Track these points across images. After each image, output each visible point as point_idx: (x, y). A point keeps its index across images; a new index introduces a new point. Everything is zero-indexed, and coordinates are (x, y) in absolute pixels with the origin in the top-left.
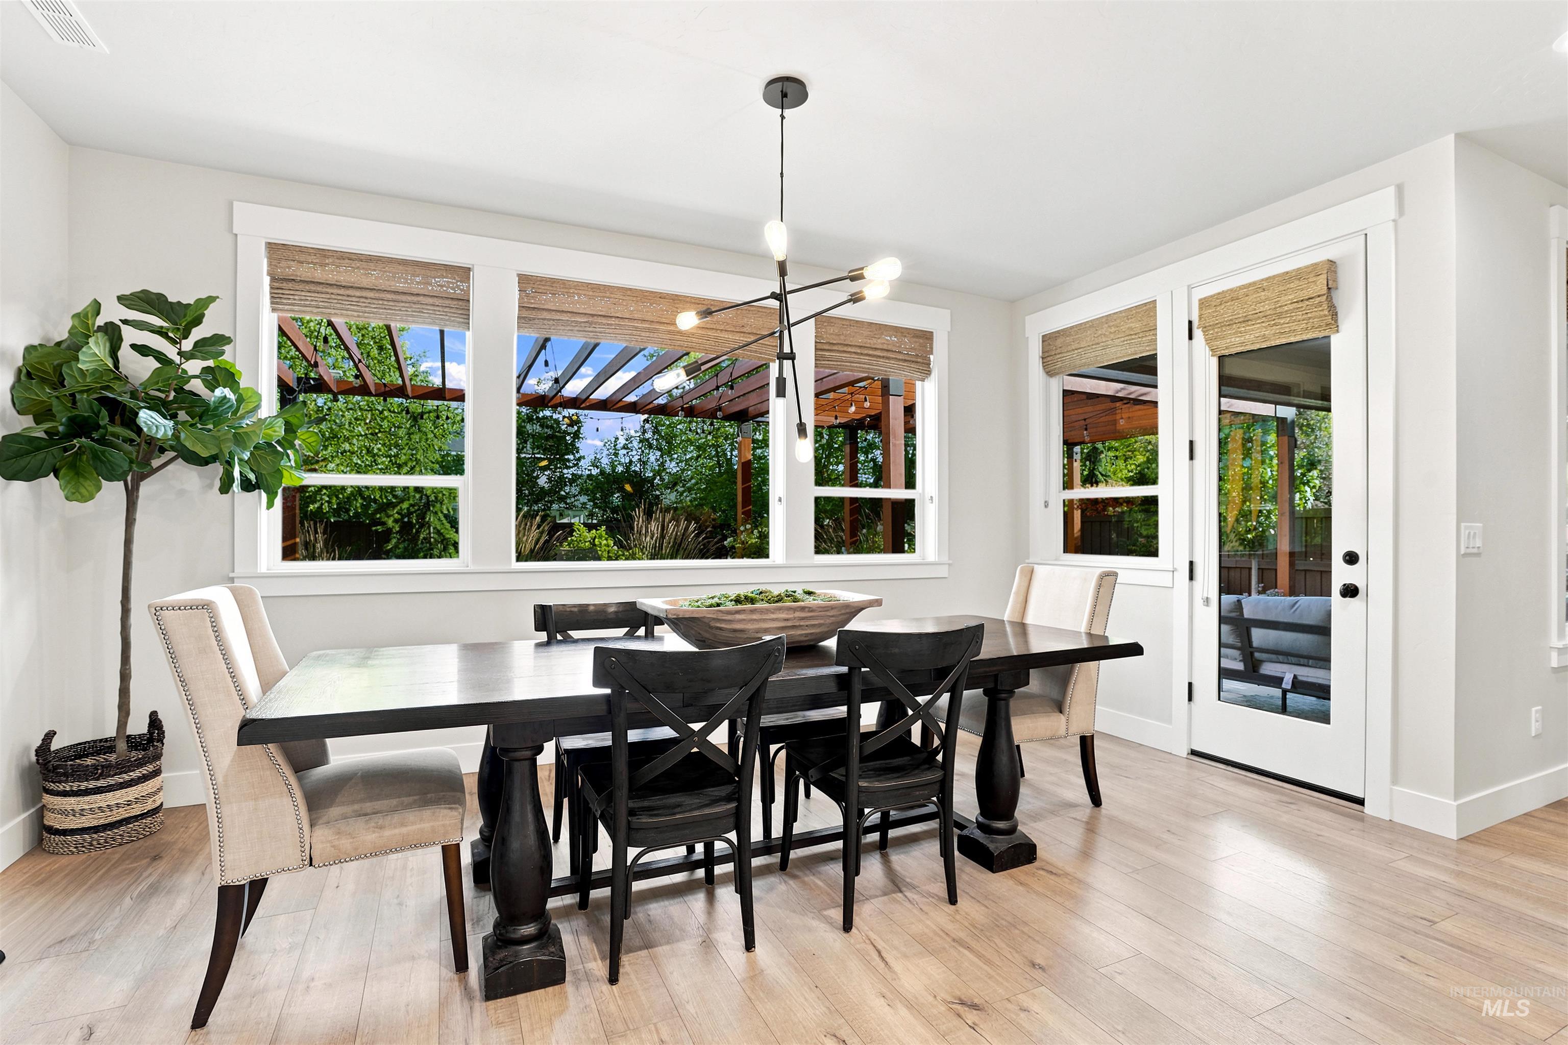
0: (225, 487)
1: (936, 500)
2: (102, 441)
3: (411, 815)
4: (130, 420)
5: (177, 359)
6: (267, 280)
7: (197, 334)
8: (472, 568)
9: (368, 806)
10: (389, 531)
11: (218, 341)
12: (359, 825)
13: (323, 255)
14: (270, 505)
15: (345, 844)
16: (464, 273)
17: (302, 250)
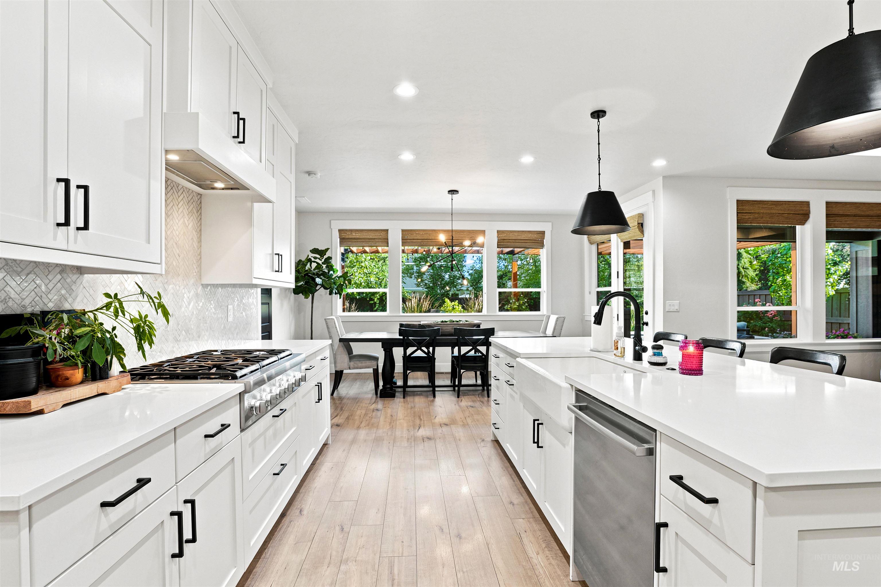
0: (331, 293)
1: (546, 292)
2: (310, 286)
3: (367, 362)
4: (314, 280)
5: (321, 264)
6: (339, 239)
7: (325, 257)
8: (390, 315)
9: (359, 360)
10: (375, 303)
11: (330, 258)
12: (358, 362)
13: (351, 231)
14: (340, 298)
15: (356, 365)
16: (387, 231)
17: (346, 230)
